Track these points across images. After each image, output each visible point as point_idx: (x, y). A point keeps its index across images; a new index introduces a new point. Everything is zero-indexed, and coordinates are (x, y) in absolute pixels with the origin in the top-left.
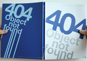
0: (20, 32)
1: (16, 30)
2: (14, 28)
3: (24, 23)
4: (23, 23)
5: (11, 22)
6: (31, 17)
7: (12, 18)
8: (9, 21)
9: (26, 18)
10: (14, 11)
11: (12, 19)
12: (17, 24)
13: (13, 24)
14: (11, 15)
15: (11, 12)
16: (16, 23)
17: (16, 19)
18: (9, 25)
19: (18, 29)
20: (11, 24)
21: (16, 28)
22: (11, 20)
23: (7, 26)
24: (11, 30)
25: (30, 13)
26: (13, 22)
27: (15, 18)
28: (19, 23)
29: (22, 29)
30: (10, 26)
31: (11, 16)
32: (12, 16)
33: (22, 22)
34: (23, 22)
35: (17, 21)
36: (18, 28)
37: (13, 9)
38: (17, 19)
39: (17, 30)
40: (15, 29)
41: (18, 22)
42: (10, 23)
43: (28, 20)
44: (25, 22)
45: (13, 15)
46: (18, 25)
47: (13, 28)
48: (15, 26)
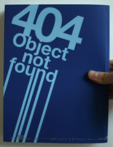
0: (51, 77)
1: (41, 73)
2: (37, 67)
3: (62, 54)
4: (59, 56)
5: (28, 52)
6: (80, 41)
7: (29, 42)
8: (23, 50)
9: (67, 42)
10: (35, 23)
11: (31, 45)
12: (44, 57)
13: (34, 56)
14: (27, 33)
15: (28, 26)
16: (40, 54)
17: (40, 45)
18: (24, 60)
19: (47, 71)
20: (28, 57)
21: (42, 67)
22: (27, 47)
23: (17, 61)
24: (27, 73)
25: (77, 31)
26: (32, 53)
27: (38, 41)
28: (50, 55)
29: (57, 71)
30: (26, 64)
31: (27, 38)
32: (30, 38)
33: (57, 53)
34: (60, 51)
35: (43, 49)
36: (46, 67)
37: (31, 18)
38: (43, 44)
39: (44, 72)
40: (39, 70)
41: (45, 52)
42: (26, 55)
43: (72, 47)
44: (65, 51)
45: (33, 33)
46: (48, 60)
47: (34, 68)
48: (38, 61)
